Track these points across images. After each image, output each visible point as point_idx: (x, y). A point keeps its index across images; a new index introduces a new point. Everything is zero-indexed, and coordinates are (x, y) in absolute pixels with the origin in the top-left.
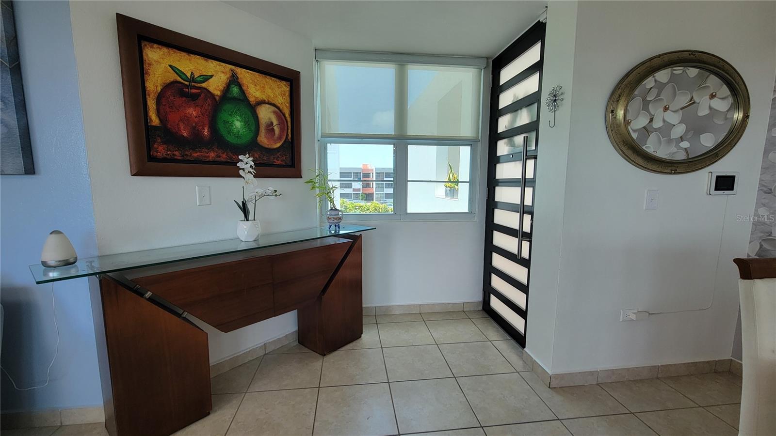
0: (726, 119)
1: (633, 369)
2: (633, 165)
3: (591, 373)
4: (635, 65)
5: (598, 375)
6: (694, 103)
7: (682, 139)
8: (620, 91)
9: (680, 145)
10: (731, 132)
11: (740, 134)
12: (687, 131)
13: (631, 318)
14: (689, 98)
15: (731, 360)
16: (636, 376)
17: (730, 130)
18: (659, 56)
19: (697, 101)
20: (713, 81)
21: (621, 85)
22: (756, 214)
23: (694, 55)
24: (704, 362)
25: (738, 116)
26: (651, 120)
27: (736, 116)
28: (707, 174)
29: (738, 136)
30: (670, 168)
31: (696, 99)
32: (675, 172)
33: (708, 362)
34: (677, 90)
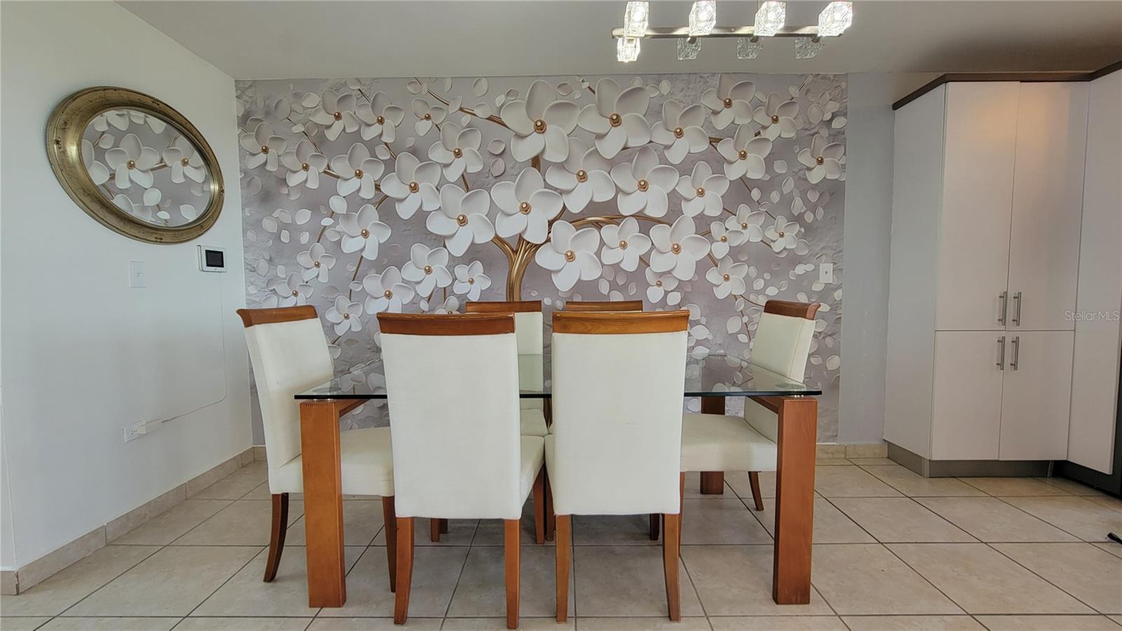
0: (203, 191)
1: (155, 501)
2: (104, 225)
3: (95, 533)
4: (81, 88)
5: (106, 531)
6: (165, 166)
7: (159, 207)
8: (64, 116)
9: (158, 214)
10: (211, 204)
11: (219, 207)
12: (164, 199)
13: (139, 434)
14: (158, 159)
15: (254, 448)
16: (160, 509)
17: (210, 200)
18: (115, 89)
19: (169, 164)
20: (183, 143)
21: (66, 108)
22: (248, 294)
23: (158, 104)
24: (231, 460)
25: (214, 187)
26: (113, 177)
27: (212, 187)
28: (196, 247)
29: (218, 210)
30: (155, 236)
31: (167, 161)
32: (160, 241)
33: (234, 458)
34: (141, 145)
